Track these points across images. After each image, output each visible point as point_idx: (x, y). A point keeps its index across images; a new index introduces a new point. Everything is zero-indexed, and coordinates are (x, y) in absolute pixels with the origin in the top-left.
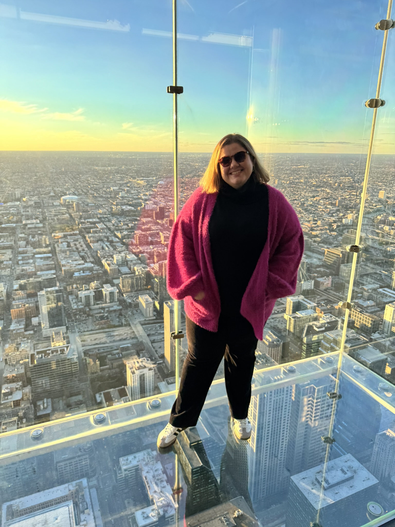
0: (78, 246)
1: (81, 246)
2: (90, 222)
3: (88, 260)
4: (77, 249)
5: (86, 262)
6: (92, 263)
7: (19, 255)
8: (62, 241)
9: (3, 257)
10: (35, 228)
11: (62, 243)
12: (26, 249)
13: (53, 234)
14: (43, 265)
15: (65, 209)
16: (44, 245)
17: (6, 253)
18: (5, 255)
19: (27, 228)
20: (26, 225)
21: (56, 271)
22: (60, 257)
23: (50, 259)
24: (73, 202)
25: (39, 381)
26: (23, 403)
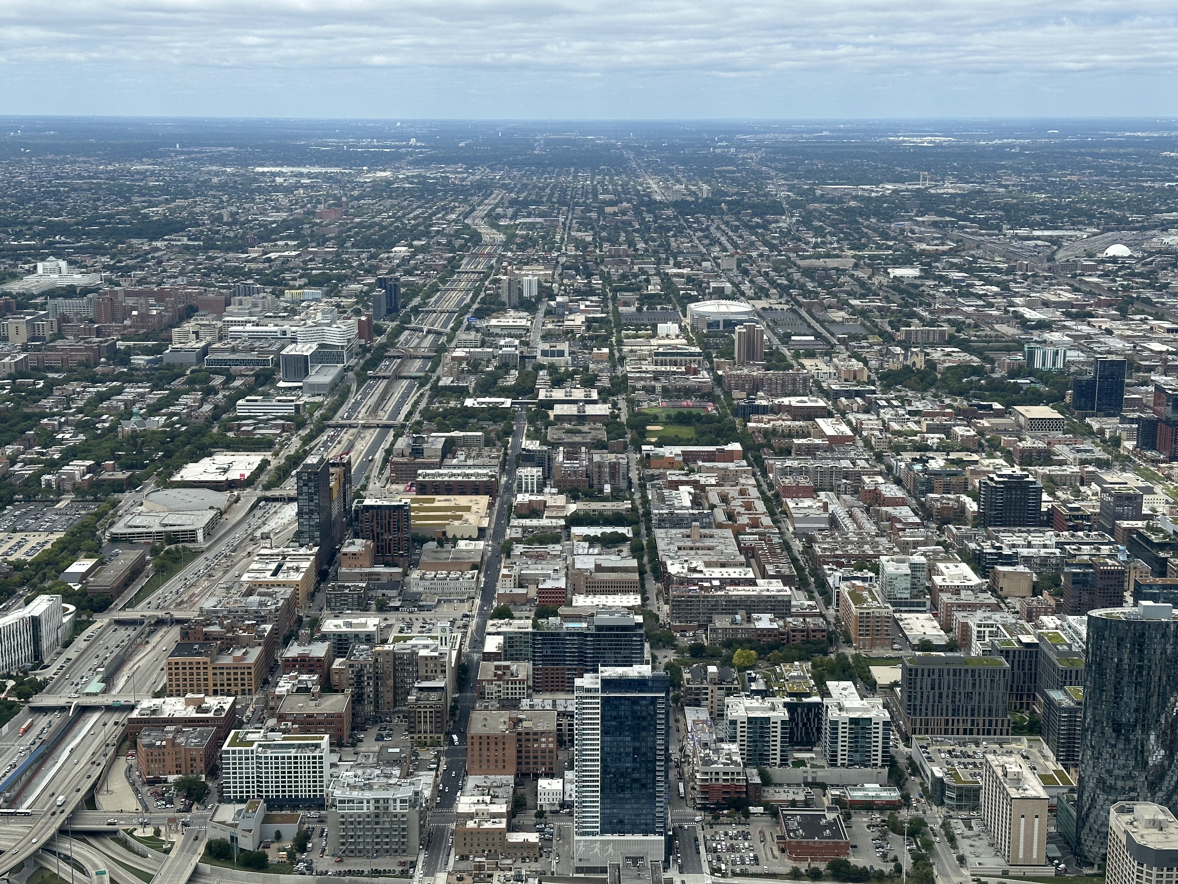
0: (737, 505)
1: (749, 506)
2: (789, 409)
3: (770, 569)
4: (731, 516)
5: (764, 575)
6: (787, 581)
7: (515, 522)
8: (675, 478)
9: (457, 523)
10: (582, 419)
11: (675, 485)
12: (540, 498)
13: (644, 447)
14: (599, 568)
15: (698, 350)
16: (607, 488)
17: (468, 509)
18: (466, 515)
19: (552, 418)
20: (550, 404)
21: (644, 599)
22: (661, 545)
23: (626, 549)
24: (730, 324)
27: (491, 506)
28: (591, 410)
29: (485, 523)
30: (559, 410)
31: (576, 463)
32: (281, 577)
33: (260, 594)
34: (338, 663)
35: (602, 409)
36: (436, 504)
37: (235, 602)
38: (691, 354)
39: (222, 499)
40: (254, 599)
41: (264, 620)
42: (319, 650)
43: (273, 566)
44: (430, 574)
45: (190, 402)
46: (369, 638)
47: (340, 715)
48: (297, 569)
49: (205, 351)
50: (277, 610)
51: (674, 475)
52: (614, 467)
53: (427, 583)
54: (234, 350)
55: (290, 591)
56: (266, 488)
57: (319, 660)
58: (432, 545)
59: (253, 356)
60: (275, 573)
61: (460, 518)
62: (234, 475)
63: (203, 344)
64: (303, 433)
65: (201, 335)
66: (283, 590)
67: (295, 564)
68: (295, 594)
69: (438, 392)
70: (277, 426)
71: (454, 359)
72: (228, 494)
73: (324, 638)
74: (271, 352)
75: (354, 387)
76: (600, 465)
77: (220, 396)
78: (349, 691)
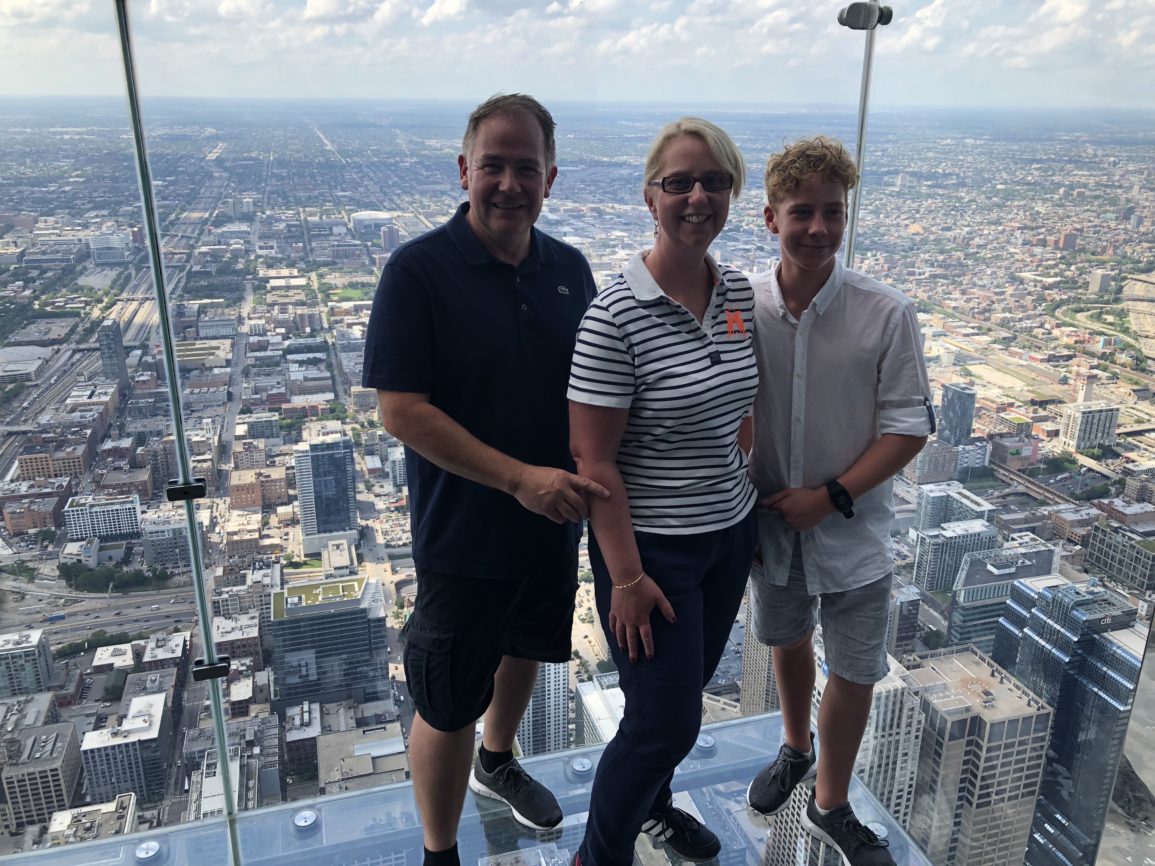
7: (249, 355)
8: (350, 321)
9: (211, 357)
10: (288, 288)
11: (350, 326)
12: (265, 338)
13: (329, 304)
14: (306, 379)
15: (359, 242)
16: (308, 330)
17: (218, 348)
18: (217, 352)
19: (269, 288)
20: (267, 280)
21: (336, 396)
22: (345, 363)
23: (322, 366)
24: (378, 226)
25: (293, 658)
26: (254, 709)
27: (233, 345)
28: (294, 282)
29: (230, 356)
30: (273, 283)
31: (286, 316)
32: (94, 399)
33: (81, 411)
34: (139, 450)
35: (302, 281)
36: (197, 346)
37: (65, 417)
38: (355, 245)
39: (47, 351)
40: (77, 414)
41: (86, 427)
42: (126, 443)
43: (88, 393)
44: (197, 391)
45: (15, 288)
46: (159, 434)
47: (145, 482)
48: (106, 394)
49: (22, 254)
50: (94, 420)
51: (349, 319)
52: (311, 317)
53: (195, 396)
54: (44, 253)
55: (102, 407)
56: (78, 343)
57: (127, 449)
58: (195, 373)
59: (59, 256)
60: (90, 397)
61: (213, 354)
62: (52, 336)
63: (21, 249)
64: (100, 306)
65: (19, 243)
66: (96, 407)
67: (103, 391)
68: (106, 409)
69: (191, 275)
70: (81, 302)
71: (200, 253)
72: (51, 348)
73: (129, 435)
74: (72, 254)
75: (134, 274)
76: (302, 316)
77: (37, 283)
78: (149, 467)
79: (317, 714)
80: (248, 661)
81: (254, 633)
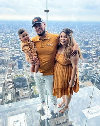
12: (12, 48)
16: (17, 47)
18: (6, 49)
21: (20, 54)
23: (18, 51)
25: (16, 83)
26: (12, 88)
28: (15, 41)
30: (12, 41)
31: (14, 45)
58: (4, 52)
71: (4, 38)
79: (19, 89)
80: (11, 83)
81: (12, 80)
